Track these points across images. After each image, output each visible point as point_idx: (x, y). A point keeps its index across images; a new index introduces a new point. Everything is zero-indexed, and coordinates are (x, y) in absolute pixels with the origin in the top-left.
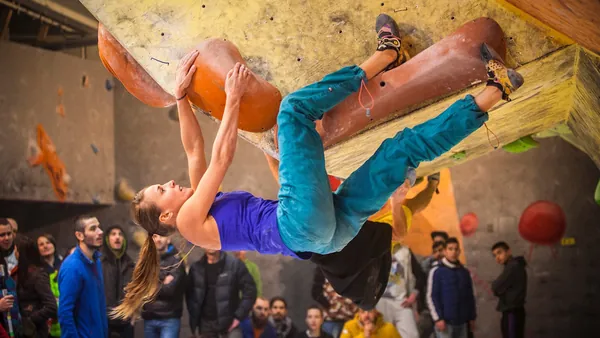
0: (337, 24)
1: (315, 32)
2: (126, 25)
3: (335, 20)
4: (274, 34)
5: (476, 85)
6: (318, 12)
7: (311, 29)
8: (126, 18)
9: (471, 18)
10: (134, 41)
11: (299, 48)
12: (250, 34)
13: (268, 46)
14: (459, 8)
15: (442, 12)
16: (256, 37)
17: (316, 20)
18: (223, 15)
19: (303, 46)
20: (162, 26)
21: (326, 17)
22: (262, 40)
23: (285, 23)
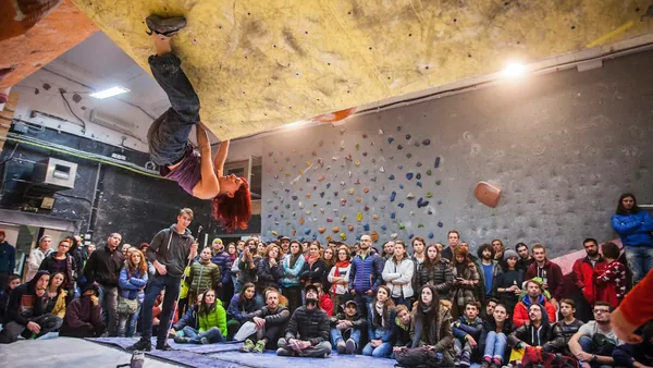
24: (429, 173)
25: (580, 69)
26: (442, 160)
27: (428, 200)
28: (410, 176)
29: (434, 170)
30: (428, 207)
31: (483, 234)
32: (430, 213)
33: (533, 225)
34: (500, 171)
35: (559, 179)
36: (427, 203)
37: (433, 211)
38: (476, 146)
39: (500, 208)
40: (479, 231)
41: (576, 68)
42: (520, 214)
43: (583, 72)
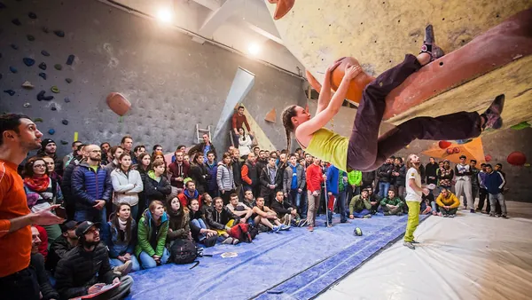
0: (413, 37)
1: (400, 45)
2: (308, 57)
3: (412, 35)
4: (377, 50)
5: (517, 59)
6: (402, 33)
7: (397, 43)
8: (307, 55)
9: (514, 13)
10: (310, 65)
11: (390, 55)
12: (364, 53)
13: (373, 57)
14: (503, 7)
15: (488, 14)
16: (367, 53)
17: (400, 37)
18: (351, 44)
19: (393, 53)
20: (322, 56)
21: (407, 34)
22: (370, 54)
23: (383, 43)
24: (58, 68)
25: (194, 39)
26: (76, 59)
27: (53, 95)
28: (29, 62)
29: (65, 67)
30: (52, 102)
31: (109, 136)
32: (54, 109)
33: (148, 134)
34: (131, 88)
35: (169, 105)
36: (50, 98)
37: (58, 107)
38: (114, 59)
39: (126, 117)
40: (105, 133)
41: (192, 37)
42: (141, 124)
43: (195, 42)
